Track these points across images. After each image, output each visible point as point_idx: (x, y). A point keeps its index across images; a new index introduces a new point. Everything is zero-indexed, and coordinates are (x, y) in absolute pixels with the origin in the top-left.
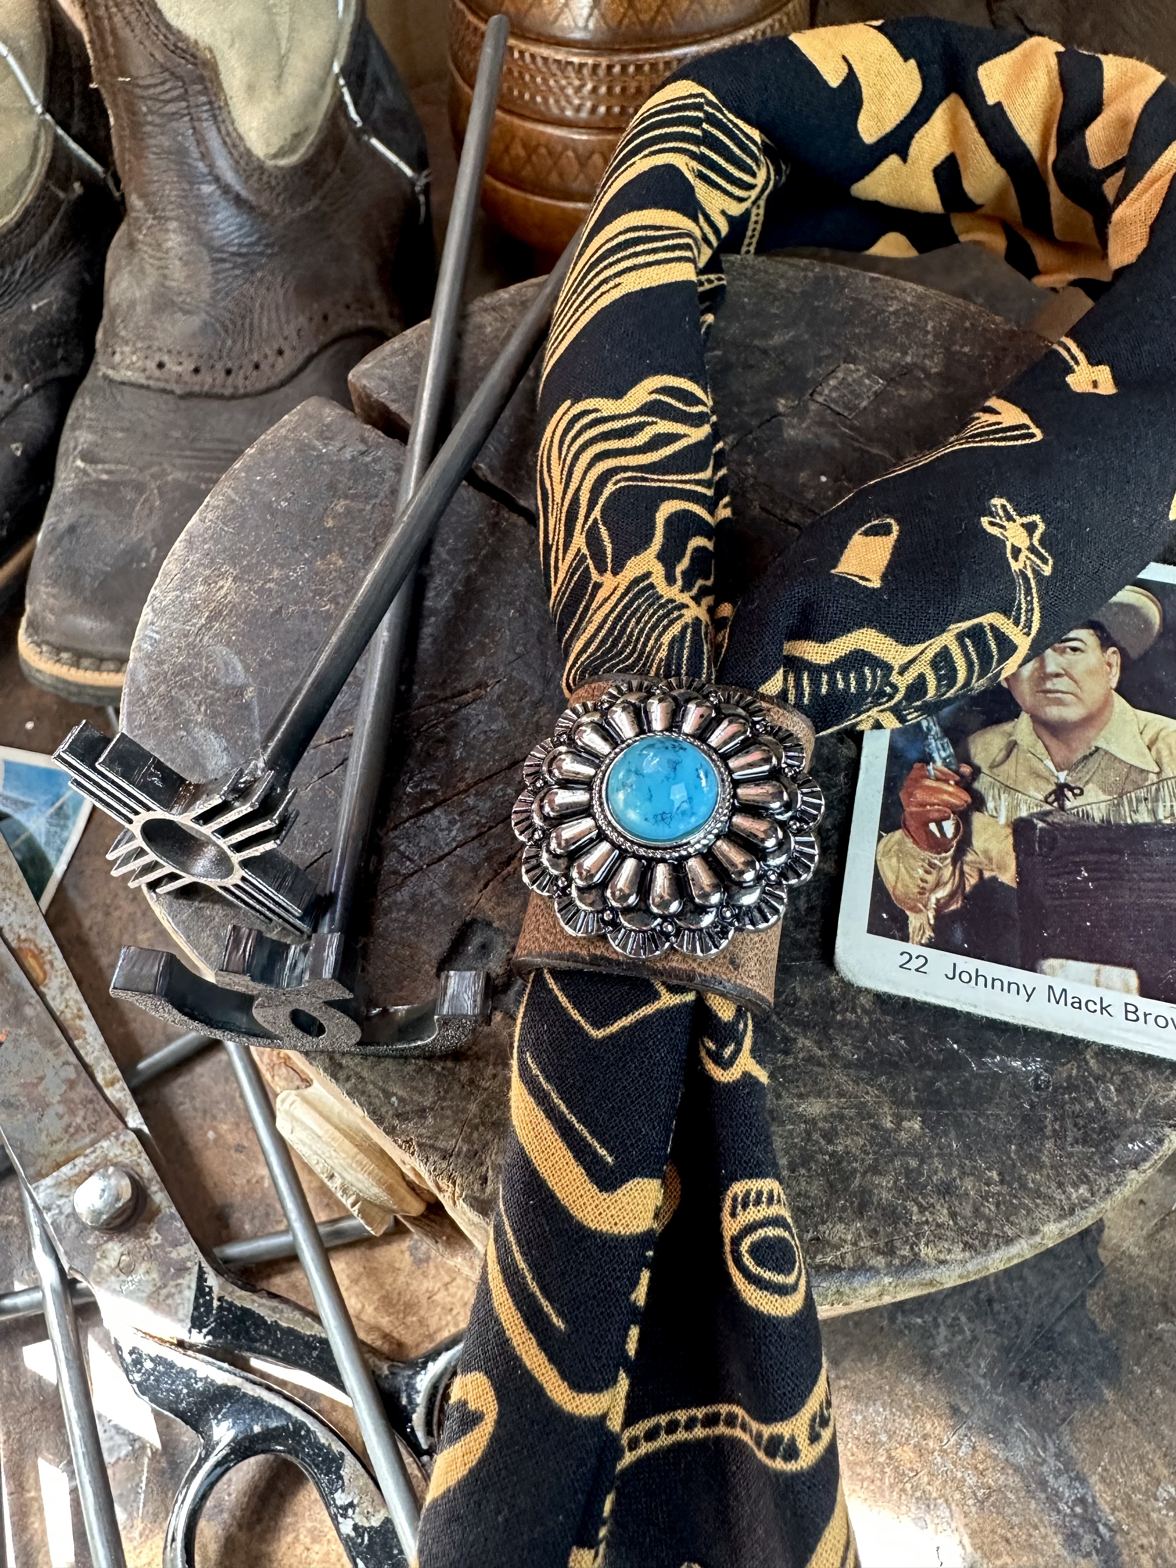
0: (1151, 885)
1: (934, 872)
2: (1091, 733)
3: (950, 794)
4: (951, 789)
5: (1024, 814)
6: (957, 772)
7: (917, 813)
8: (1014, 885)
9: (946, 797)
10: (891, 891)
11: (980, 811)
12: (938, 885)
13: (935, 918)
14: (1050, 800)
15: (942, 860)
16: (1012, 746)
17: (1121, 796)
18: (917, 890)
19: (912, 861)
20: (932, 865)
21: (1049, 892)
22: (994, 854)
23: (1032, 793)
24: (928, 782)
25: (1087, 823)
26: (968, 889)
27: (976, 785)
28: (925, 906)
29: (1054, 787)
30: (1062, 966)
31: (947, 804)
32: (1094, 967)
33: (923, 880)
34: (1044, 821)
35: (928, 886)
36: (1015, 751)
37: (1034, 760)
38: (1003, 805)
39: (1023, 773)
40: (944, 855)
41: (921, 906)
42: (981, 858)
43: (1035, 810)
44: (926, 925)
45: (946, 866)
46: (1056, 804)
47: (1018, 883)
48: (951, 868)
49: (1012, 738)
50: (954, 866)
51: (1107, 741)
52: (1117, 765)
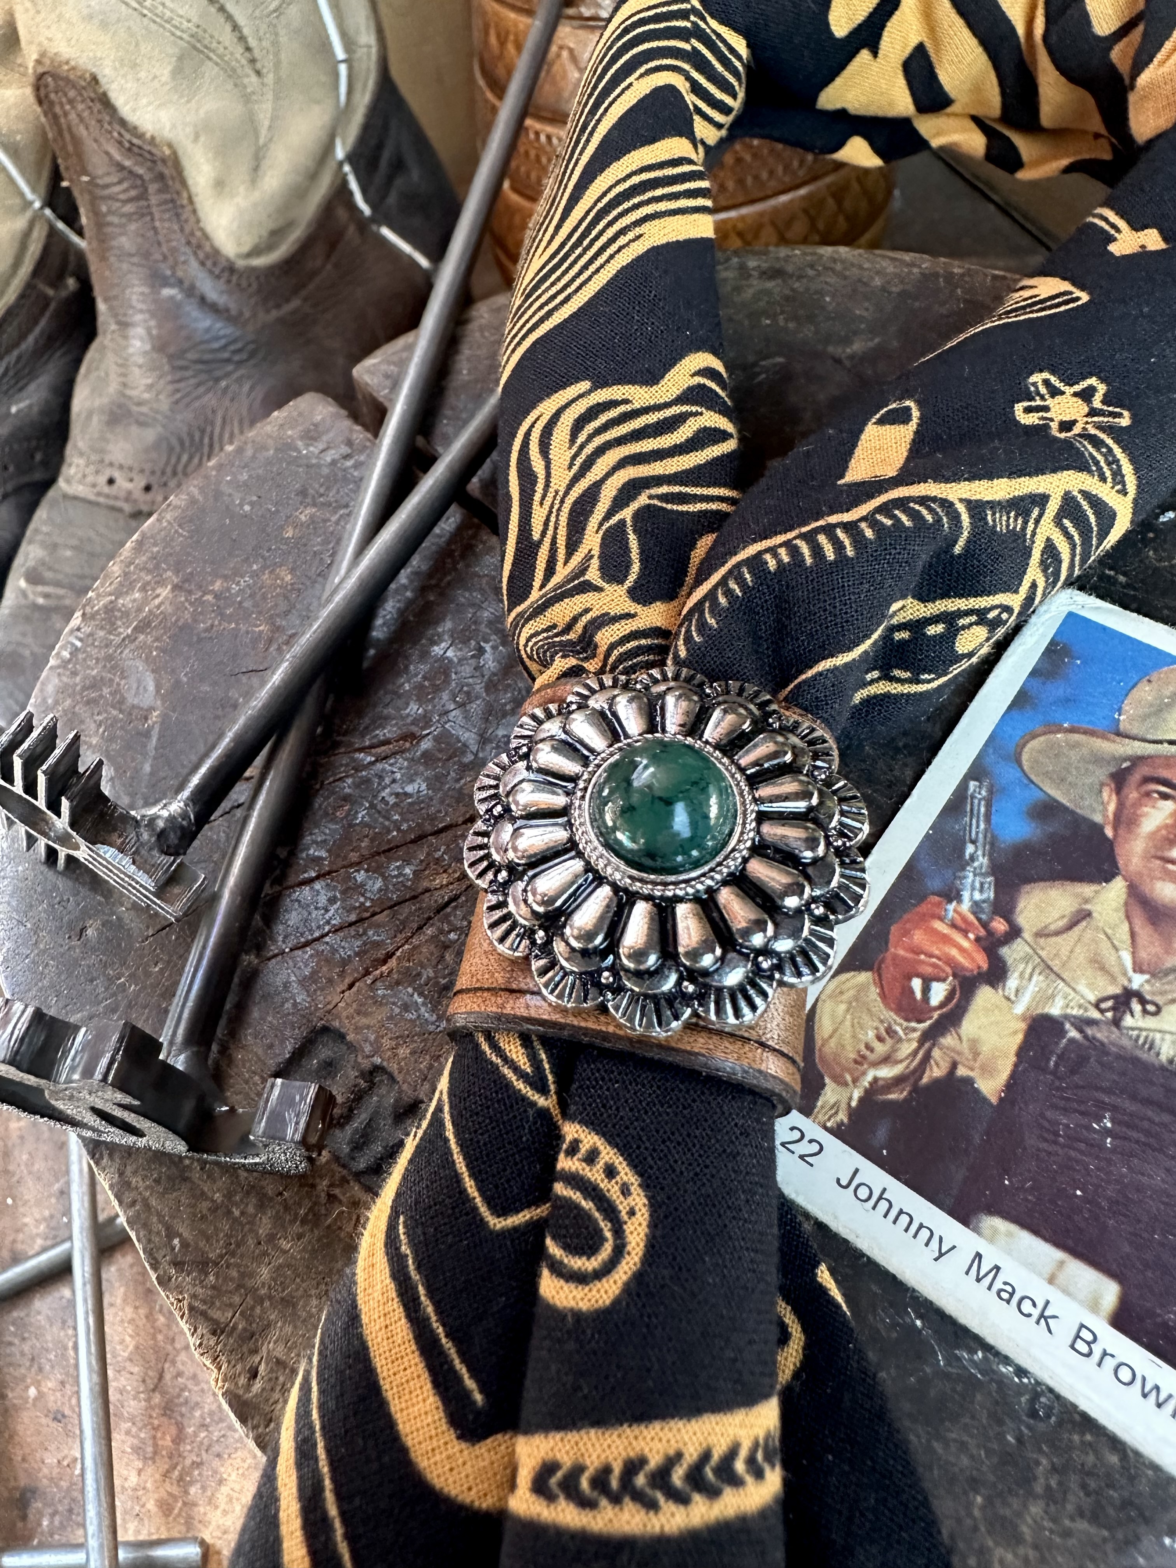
1: (889, 1041)
3: (962, 950)
4: (965, 944)
5: (1055, 1010)
6: (985, 925)
7: (904, 959)
8: (994, 1100)
9: (954, 952)
10: (818, 1043)
11: (993, 987)
12: (886, 1060)
13: (861, 1100)
14: (1103, 1006)
15: (908, 1030)
16: (1082, 916)
18: (853, 1056)
19: (866, 1018)
20: (890, 1031)
21: (1042, 1127)
22: (985, 1049)
23: (1082, 988)
24: (938, 925)
26: (925, 1080)
27: (1005, 951)
28: (855, 1081)
29: (1117, 990)
30: (1009, 1234)
31: (950, 961)
32: (1058, 1255)
33: (868, 1047)
34: (1081, 1031)
35: (872, 1057)
36: (1084, 923)
37: (1105, 945)
38: (1032, 989)
39: (1081, 955)
40: (913, 1024)
41: (849, 1078)
42: (965, 1047)
43: (1075, 1012)
44: (843, 1106)
45: (909, 1040)
46: (1109, 1015)
47: (1001, 1100)
48: (915, 1045)
49: (1088, 907)
50: (921, 1044)
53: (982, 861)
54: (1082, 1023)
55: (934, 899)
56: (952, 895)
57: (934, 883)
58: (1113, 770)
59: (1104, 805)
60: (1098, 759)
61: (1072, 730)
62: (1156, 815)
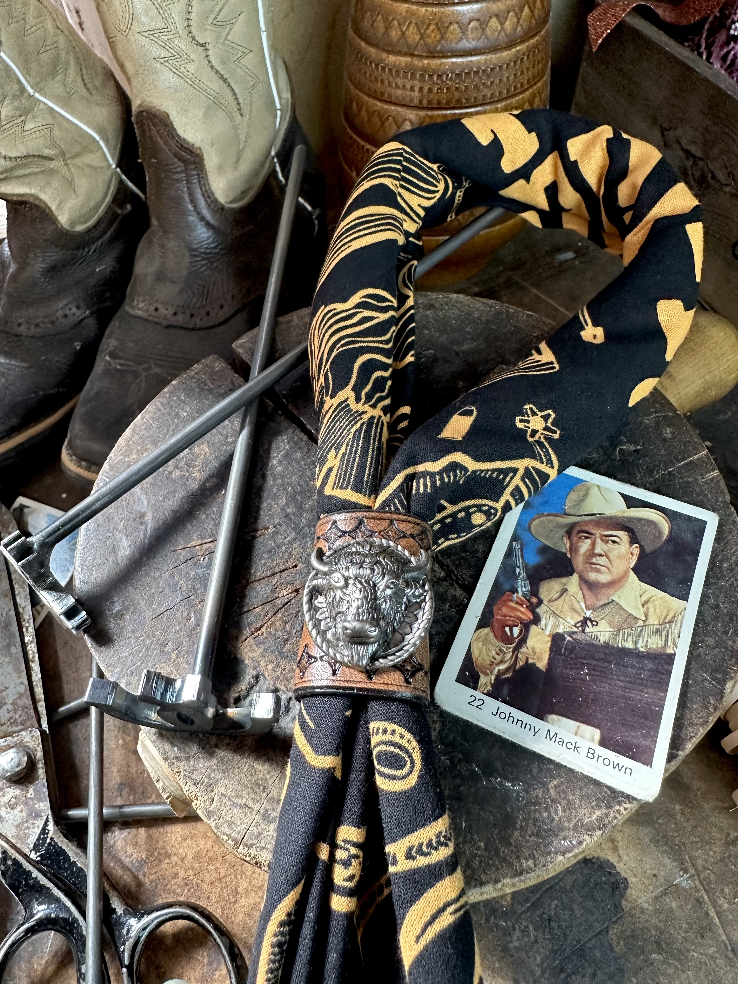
0: (622, 684)
1: (501, 654)
2: (611, 591)
3: (522, 613)
4: (523, 610)
5: (560, 631)
6: (529, 601)
7: (501, 620)
8: (544, 670)
9: (519, 614)
10: (474, 660)
11: (537, 625)
12: (502, 662)
13: (495, 680)
14: (578, 625)
15: (508, 648)
16: (564, 591)
17: (619, 630)
18: (488, 663)
19: (490, 646)
20: (501, 650)
21: (563, 677)
22: (537, 651)
23: (569, 620)
24: (512, 604)
25: (595, 642)
26: (517, 667)
27: (538, 610)
28: (491, 672)
29: (582, 619)
30: (559, 720)
31: (518, 618)
32: (577, 724)
33: (493, 658)
35: (496, 662)
36: (565, 594)
37: (575, 601)
38: (550, 624)
39: (566, 608)
40: (509, 646)
41: (488, 672)
42: (530, 651)
43: (568, 630)
44: (489, 683)
45: (509, 652)
46: (580, 629)
47: (547, 669)
48: (511, 654)
49: (566, 587)
50: (513, 653)
51: (619, 598)
52: (621, 612)
53: (523, 575)
54: (571, 634)
55: (508, 593)
56: (514, 590)
57: (507, 587)
58: (566, 529)
59: (565, 544)
60: (559, 526)
61: (549, 515)
62: (585, 546)
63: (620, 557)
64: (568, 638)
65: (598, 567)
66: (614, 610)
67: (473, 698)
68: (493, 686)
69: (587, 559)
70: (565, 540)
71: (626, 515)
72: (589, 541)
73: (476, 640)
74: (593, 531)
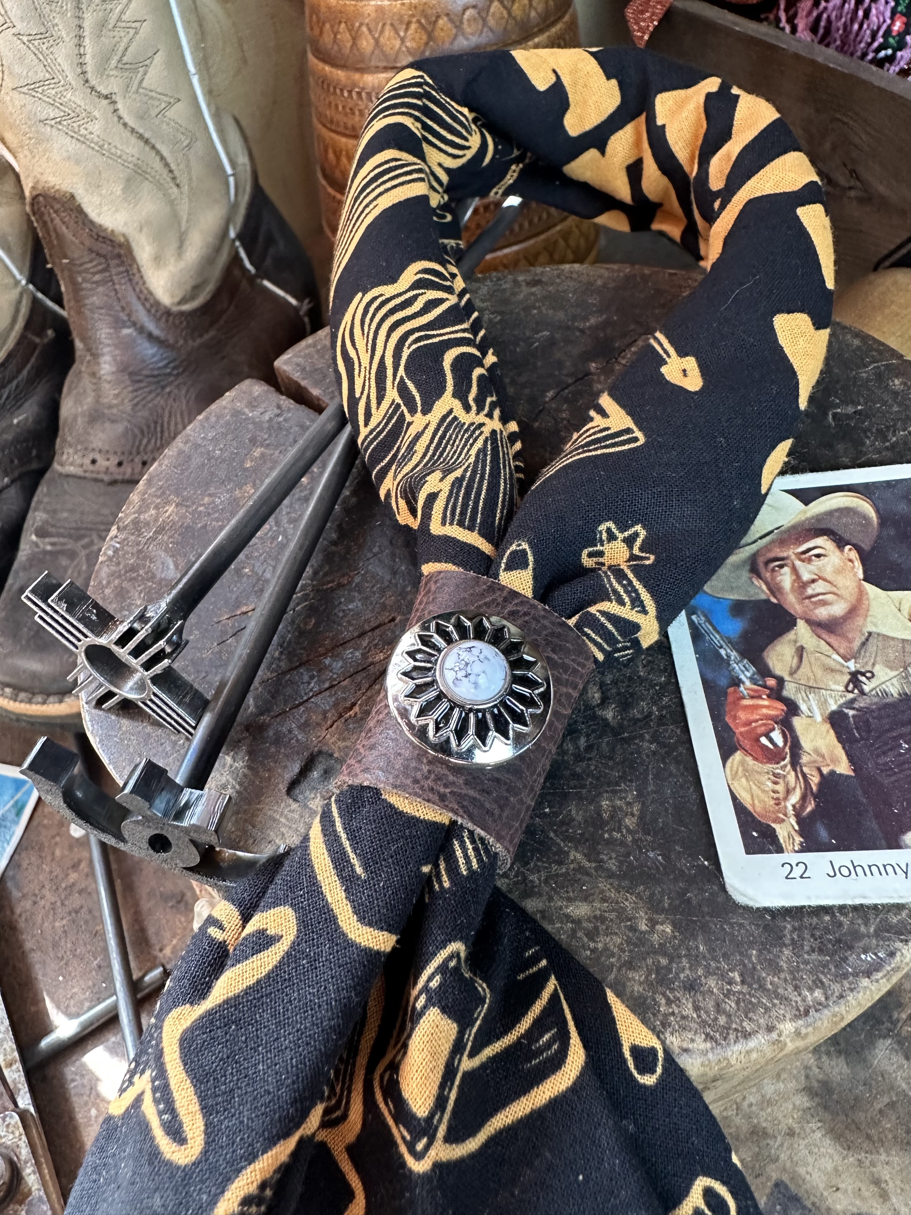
1: (781, 781)
2: (859, 621)
3: (767, 707)
4: (766, 703)
5: (834, 707)
6: (765, 686)
7: (747, 732)
8: (852, 773)
9: (765, 711)
10: (750, 808)
11: (798, 715)
12: (788, 792)
13: (798, 823)
14: (850, 689)
15: (783, 768)
16: (800, 651)
17: (906, 668)
18: (772, 802)
19: (758, 777)
20: (776, 775)
21: (882, 771)
22: (824, 751)
23: (834, 687)
24: (747, 702)
26: (815, 788)
27: (785, 693)
28: (785, 815)
29: (848, 677)
33: (774, 792)
34: (853, 709)
35: (781, 796)
36: (805, 654)
37: (823, 658)
38: (814, 704)
39: (818, 671)
40: (782, 763)
41: (781, 816)
42: (815, 756)
43: (842, 701)
44: (793, 833)
45: (788, 773)
46: (856, 691)
47: (854, 771)
48: (793, 773)
49: (798, 644)
50: (795, 770)
51: (875, 625)
52: (892, 643)
53: (734, 654)
54: (850, 704)
55: (731, 690)
56: (737, 682)
57: (723, 682)
58: (748, 567)
59: (760, 588)
60: (737, 567)
62: (786, 578)
63: (839, 571)
64: (851, 713)
65: (821, 597)
66: (880, 644)
67: (788, 867)
68: (801, 833)
69: (801, 593)
70: (756, 582)
71: (809, 514)
72: (786, 570)
73: (733, 779)
74: (785, 554)
